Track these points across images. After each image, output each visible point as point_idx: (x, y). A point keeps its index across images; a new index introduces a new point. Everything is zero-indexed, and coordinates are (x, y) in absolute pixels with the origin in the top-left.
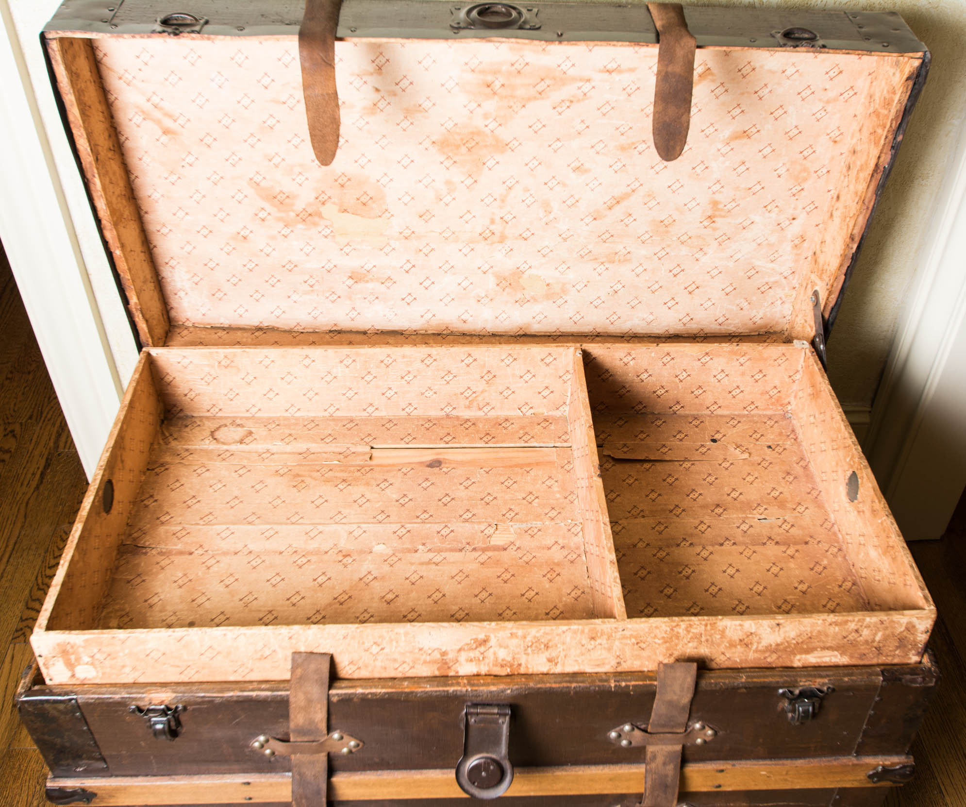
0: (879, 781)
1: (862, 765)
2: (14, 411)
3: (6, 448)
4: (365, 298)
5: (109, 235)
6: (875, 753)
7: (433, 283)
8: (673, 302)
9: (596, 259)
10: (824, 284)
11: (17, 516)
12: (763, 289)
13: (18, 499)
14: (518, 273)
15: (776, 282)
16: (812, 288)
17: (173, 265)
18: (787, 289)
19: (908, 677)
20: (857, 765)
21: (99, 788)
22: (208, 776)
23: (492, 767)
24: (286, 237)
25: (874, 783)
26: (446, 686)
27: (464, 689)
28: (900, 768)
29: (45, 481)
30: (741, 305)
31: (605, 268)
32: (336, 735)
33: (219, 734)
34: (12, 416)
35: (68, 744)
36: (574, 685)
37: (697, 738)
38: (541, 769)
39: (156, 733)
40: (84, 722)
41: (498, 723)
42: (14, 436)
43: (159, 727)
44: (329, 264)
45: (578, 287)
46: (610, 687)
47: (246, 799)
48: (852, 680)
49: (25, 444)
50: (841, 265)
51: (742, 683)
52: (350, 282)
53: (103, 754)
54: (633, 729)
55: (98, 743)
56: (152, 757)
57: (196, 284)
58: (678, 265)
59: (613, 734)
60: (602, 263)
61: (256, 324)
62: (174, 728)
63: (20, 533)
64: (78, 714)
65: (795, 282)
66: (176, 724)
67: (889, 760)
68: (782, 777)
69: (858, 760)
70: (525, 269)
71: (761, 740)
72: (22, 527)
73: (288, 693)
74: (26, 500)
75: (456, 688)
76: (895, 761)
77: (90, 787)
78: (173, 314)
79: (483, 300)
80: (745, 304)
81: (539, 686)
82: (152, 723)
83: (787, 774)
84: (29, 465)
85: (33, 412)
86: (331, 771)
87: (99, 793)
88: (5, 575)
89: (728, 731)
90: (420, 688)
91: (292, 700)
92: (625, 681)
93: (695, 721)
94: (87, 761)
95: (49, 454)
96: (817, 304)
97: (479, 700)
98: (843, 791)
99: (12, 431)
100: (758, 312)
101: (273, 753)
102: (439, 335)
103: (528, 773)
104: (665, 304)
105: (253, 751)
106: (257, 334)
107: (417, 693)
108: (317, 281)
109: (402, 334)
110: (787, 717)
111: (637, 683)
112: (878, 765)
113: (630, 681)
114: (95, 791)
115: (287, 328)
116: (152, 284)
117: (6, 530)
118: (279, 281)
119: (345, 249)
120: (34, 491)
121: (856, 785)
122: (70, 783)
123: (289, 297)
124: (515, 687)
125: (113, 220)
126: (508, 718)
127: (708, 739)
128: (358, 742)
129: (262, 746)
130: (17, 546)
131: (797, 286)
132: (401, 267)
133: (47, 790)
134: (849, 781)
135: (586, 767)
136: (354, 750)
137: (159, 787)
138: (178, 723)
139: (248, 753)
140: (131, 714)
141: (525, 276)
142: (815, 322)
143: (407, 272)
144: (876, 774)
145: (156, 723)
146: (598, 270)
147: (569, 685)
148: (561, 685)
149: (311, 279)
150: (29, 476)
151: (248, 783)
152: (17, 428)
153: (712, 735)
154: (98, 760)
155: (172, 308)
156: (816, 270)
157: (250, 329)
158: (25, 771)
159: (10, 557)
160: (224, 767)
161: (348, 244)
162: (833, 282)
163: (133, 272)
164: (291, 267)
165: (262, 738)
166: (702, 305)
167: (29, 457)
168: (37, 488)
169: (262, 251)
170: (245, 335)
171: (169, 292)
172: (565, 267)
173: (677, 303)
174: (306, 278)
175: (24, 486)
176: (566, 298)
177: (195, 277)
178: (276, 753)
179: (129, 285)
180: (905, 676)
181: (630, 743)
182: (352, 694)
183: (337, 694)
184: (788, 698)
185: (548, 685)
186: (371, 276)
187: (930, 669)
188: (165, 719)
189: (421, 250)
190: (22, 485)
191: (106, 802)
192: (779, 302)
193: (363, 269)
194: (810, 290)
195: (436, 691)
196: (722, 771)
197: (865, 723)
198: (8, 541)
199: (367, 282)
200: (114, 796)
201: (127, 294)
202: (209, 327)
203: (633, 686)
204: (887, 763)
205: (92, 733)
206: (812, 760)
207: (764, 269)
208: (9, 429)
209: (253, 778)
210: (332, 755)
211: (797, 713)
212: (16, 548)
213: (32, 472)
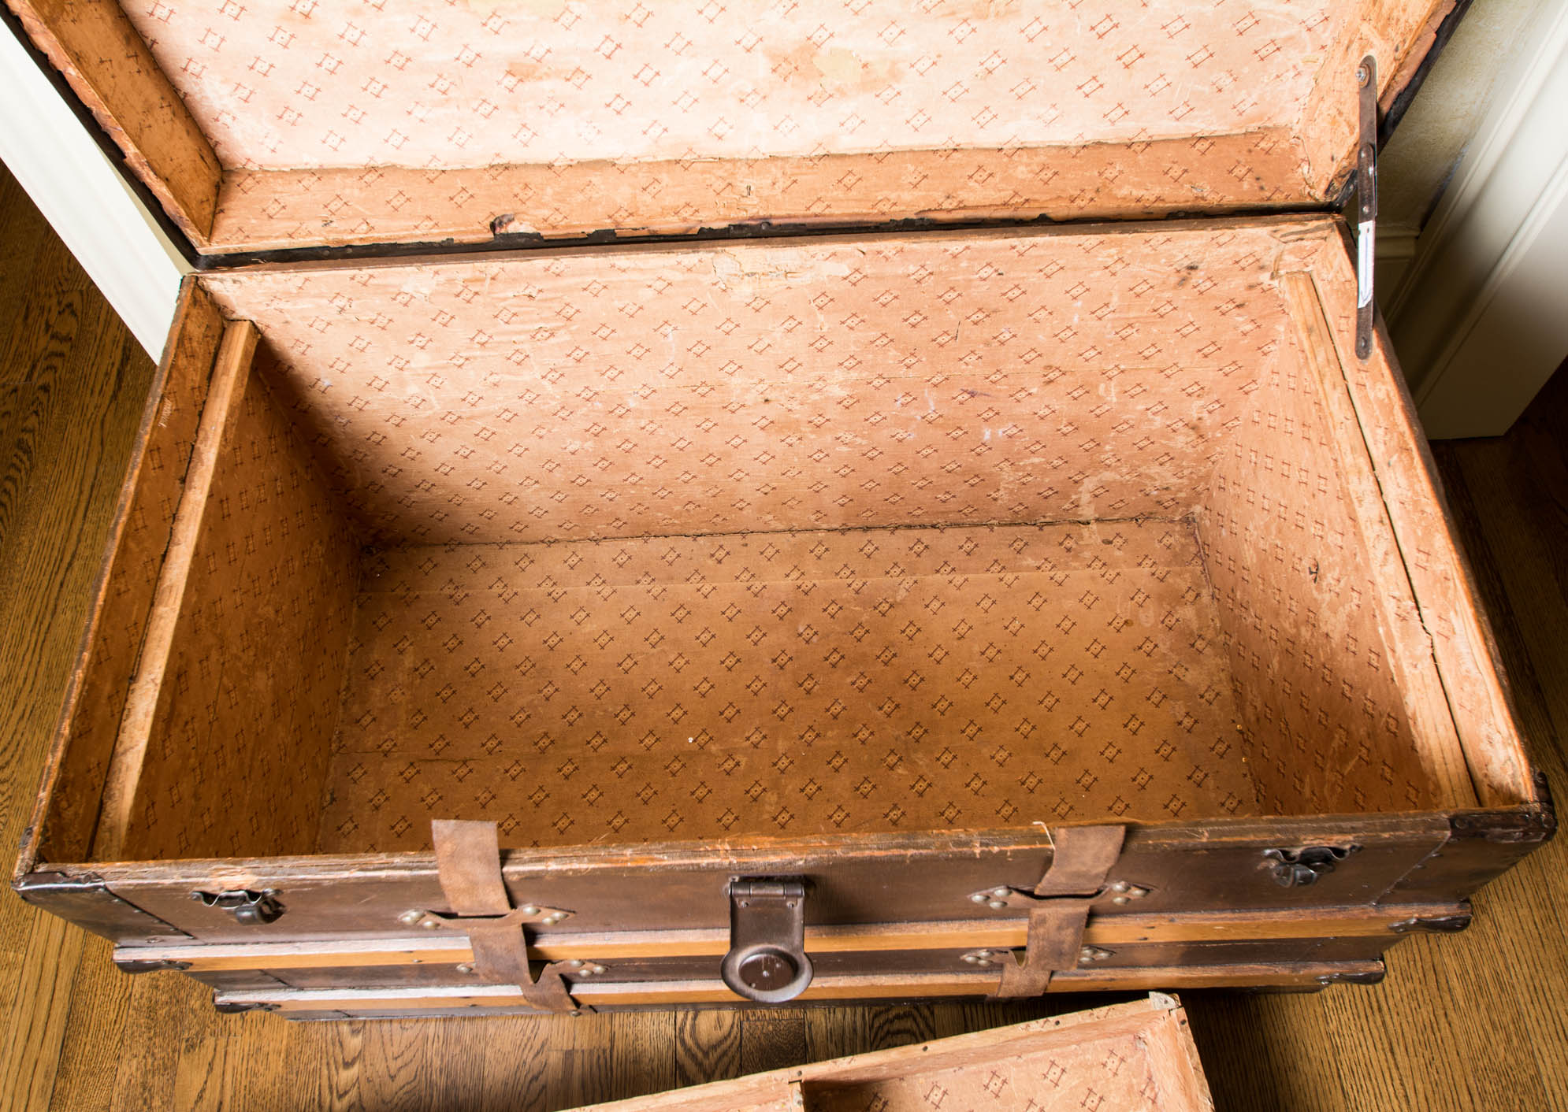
0: (1406, 931)
1: (1383, 917)
2: (69, 271)
3: (64, 333)
4: (541, 108)
5: (45, 41)
6: (1407, 901)
7: (658, 74)
8: (1094, 85)
9: (953, 13)
10: (1389, 47)
11: (90, 445)
12: (1263, 53)
13: (89, 415)
14: (809, 48)
15: (1291, 38)
16: (1362, 52)
17: (195, 72)
18: (1309, 50)
19: (1498, 830)
20: (1375, 917)
23: (778, 966)
24: (380, 9)
25: (1398, 933)
26: (695, 857)
27: (726, 862)
28: (1447, 921)
29: (124, 385)
30: (1221, 84)
31: (970, 29)
32: (527, 910)
33: (345, 910)
34: (66, 280)
36: (911, 852)
37: (1116, 900)
38: (861, 927)
41: (786, 907)
42: (74, 313)
43: (245, 914)
44: (467, 53)
45: (920, 67)
46: (975, 854)
48: (1399, 837)
49: (90, 325)
50: (1433, 14)
51: (1202, 843)
52: (510, 81)
54: (1009, 893)
57: (246, 101)
58: (1108, 16)
59: (977, 898)
60: (965, 20)
61: (365, 161)
63: (97, 470)
65: (1326, 37)
67: (1429, 911)
68: (1248, 929)
69: (1378, 911)
70: (821, 40)
72: (100, 461)
73: (436, 872)
74: (100, 418)
75: (711, 860)
76: (1438, 911)
78: (222, 152)
79: (749, 99)
80: (1226, 82)
81: (851, 854)
83: (1257, 927)
86: (531, 937)
88: (83, 538)
89: (1169, 889)
90: (652, 860)
91: (444, 881)
92: (998, 844)
93: (1116, 883)
96: (1369, 84)
97: (750, 873)
99: (70, 305)
100: (1250, 95)
101: (437, 925)
102: (677, 162)
103: (840, 934)
104: (1080, 88)
106: (367, 178)
107: (647, 869)
108: (451, 83)
109: (614, 165)
111: (1020, 847)
112: (1412, 917)
113: (1007, 844)
115: (418, 166)
116: (167, 110)
117: (77, 467)
118: (385, 87)
119: (490, 23)
120: (111, 402)
122: (147, 955)
123: (410, 113)
124: (810, 858)
125: (42, 15)
126: (800, 901)
127: (1133, 899)
128: (566, 913)
129: (417, 920)
130: (95, 493)
131: (1329, 43)
132: (597, 50)
134: (1358, 930)
135: (933, 924)
141: (823, 51)
142: (1361, 118)
143: (608, 57)
144: (1403, 927)
146: (957, 32)
147: (902, 852)
148: (890, 853)
149: (441, 81)
150: (101, 376)
153: (1140, 895)
155: (217, 143)
156: (1373, 16)
157: (357, 170)
159: (86, 511)
161: (494, 14)
162: (1410, 47)
163: (114, 102)
164: (403, 63)
165: (413, 913)
166: (1147, 87)
167: (99, 347)
168: (115, 396)
169: (342, 37)
170: (349, 181)
171: (204, 118)
172: (895, 30)
173: (1101, 86)
174: (433, 78)
175: (96, 395)
176: (898, 87)
177: (240, 90)
178: (442, 925)
179: (114, 125)
180: (1492, 829)
181: (1005, 906)
182: (542, 871)
183: (518, 873)
184: (1278, 859)
185: (867, 853)
186: (545, 70)
187: (1538, 815)
188: (251, 906)
189: (628, 17)
190: (92, 392)
191: (209, 968)
192: (1292, 73)
193: (528, 57)
194: (1356, 54)
195: (680, 865)
196: (1152, 928)
197: (1403, 877)
198: (81, 485)
199: (541, 78)
200: (218, 964)
201: (115, 140)
202: (287, 169)
203: (1011, 851)
204: (1426, 914)
206: (1301, 911)
207: (1270, 16)
208: (65, 302)
211: (1291, 879)
212: (94, 496)
213: (104, 371)
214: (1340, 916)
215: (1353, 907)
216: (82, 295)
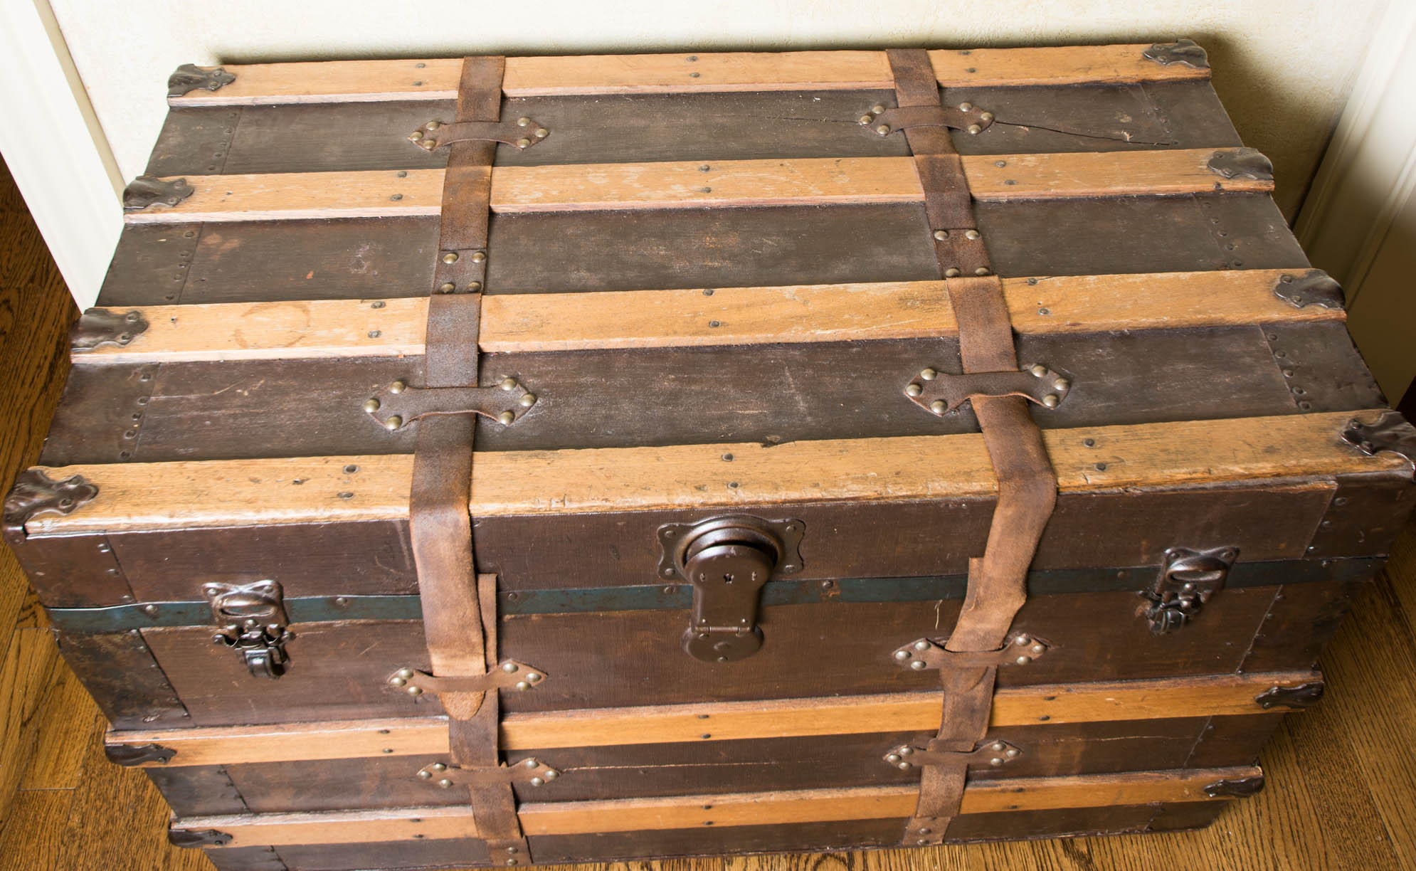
0: (1272, 705)
1: (1249, 686)
2: (8, 270)
6: (1268, 669)
11: (17, 432)
13: (18, 406)
20: (1242, 686)
21: (179, 743)
22: (329, 723)
25: (1265, 708)
28: (1303, 689)
29: (55, 377)
32: (508, 666)
33: (341, 668)
35: (130, 687)
37: (1020, 656)
39: (254, 670)
40: (151, 658)
42: (10, 309)
43: (258, 661)
47: (384, 751)
49: (25, 320)
53: (181, 698)
54: (929, 646)
55: (174, 685)
56: (250, 701)
59: (901, 654)
62: (278, 662)
63: (23, 457)
64: (142, 647)
66: (281, 658)
67: (1288, 679)
68: (1136, 704)
69: (1244, 679)
71: (1109, 657)
72: (26, 450)
74: (29, 408)
76: (1295, 679)
77: (167, 742)
82: (247, 657)
83: (1142, 700)
84: (32, 352)
85: (36, 270)
86: (502, 713)
87: (180, 749)
89: (1063, 646)
93: (1018, 632)
94: (159, 709)
95: (61, 335)
98: (1219, 721)
99: (7, 301)
101: (420, 691)
105: (391, 689)
110: (1147, 625)
112: (1274, 685)
114: (174, 747)
120: (41, 394)
121: (1239, 712)
122: (138, 739)
127: (1034, 657)
128: (540, 673)
129: (404, 682)
133: (107, 748)
134: (1230, 706)
135: (861, 697)
136: (533, 684)
137: (262, 739)
138: (284, 655)
139: (384, 692)
140: (217, 646)
144: (1269, 698)
145: (252, 658)
150: (33, 369)
151: (387, 732)
152: (13, 296)
153: (1039, 652)
154: (174, 706)
158: (43, 824)
160: (353, 711)
165: (403, 673)
167: (32, 341)
168: (45, 387)
175: (27, 386)
178: (424, 691)
181: (924, 664)
184: (1151, 600)
188: (265, 651)
190: (23, 383)
191: (190, 761)
196: (1052, 698)
197: (1257, 631)
200: (200, 753)
204: (1285, 682)
205: (163, 673)
206: (1179, 681)
209: (394, 725)
210: (503, 691)
211: (1164, 620)
213: (37, 364)
214: (1212, 684)
215: (1223, 676)
216: (19, 292)
